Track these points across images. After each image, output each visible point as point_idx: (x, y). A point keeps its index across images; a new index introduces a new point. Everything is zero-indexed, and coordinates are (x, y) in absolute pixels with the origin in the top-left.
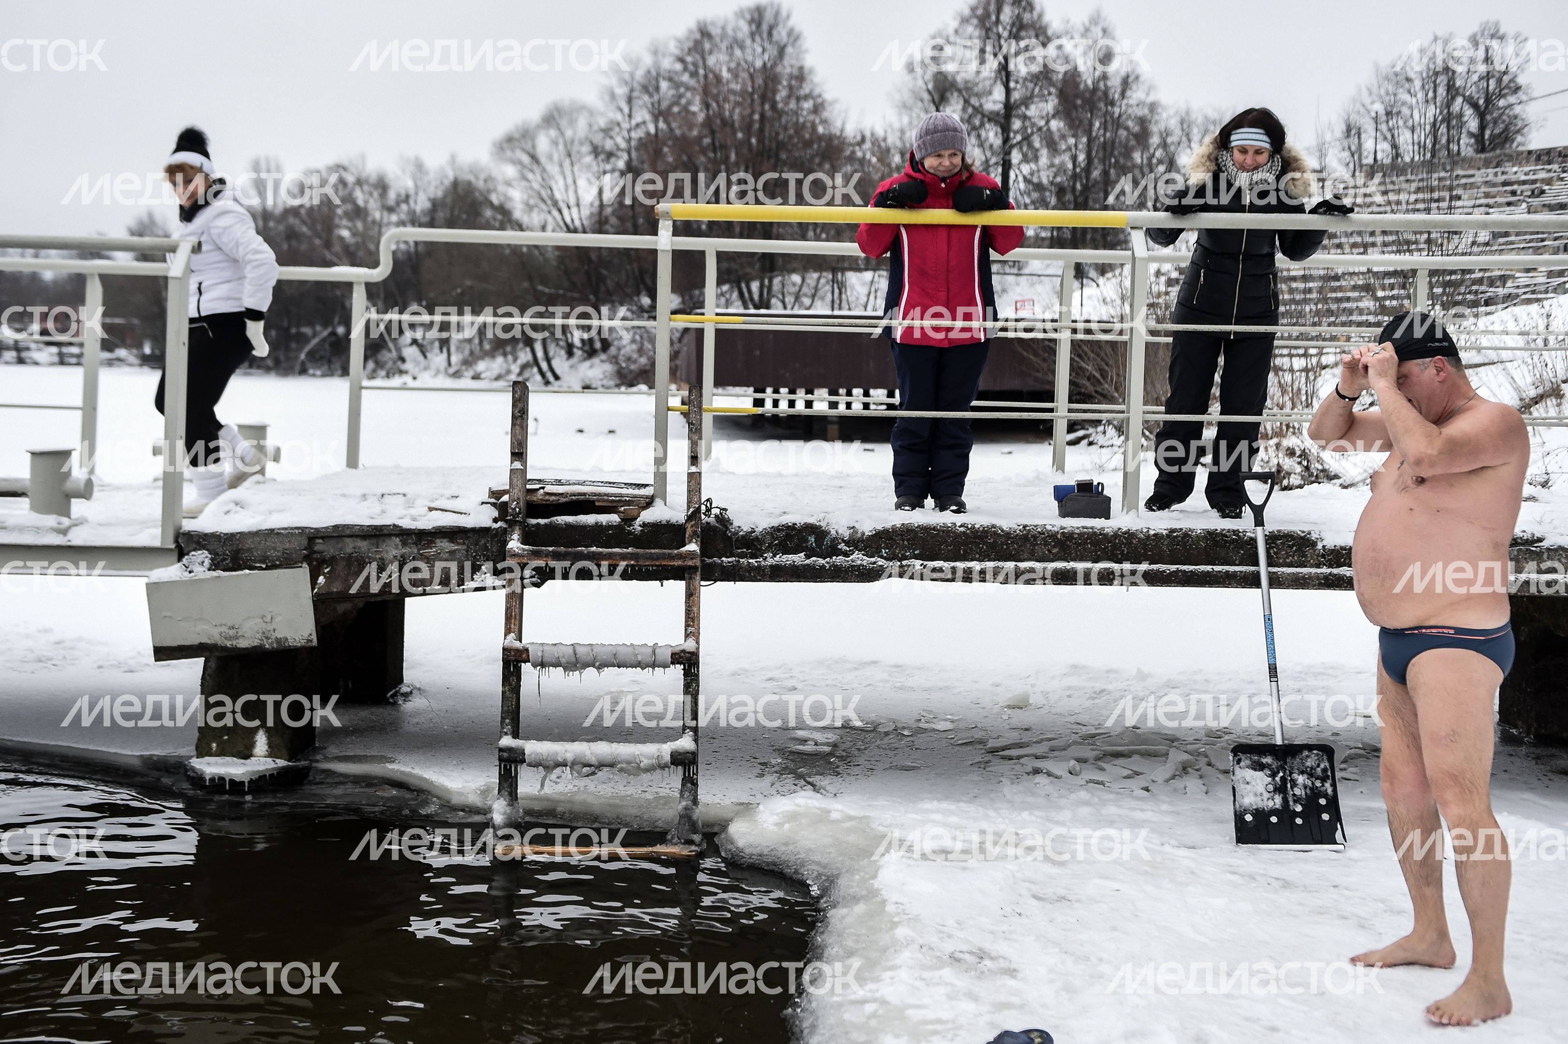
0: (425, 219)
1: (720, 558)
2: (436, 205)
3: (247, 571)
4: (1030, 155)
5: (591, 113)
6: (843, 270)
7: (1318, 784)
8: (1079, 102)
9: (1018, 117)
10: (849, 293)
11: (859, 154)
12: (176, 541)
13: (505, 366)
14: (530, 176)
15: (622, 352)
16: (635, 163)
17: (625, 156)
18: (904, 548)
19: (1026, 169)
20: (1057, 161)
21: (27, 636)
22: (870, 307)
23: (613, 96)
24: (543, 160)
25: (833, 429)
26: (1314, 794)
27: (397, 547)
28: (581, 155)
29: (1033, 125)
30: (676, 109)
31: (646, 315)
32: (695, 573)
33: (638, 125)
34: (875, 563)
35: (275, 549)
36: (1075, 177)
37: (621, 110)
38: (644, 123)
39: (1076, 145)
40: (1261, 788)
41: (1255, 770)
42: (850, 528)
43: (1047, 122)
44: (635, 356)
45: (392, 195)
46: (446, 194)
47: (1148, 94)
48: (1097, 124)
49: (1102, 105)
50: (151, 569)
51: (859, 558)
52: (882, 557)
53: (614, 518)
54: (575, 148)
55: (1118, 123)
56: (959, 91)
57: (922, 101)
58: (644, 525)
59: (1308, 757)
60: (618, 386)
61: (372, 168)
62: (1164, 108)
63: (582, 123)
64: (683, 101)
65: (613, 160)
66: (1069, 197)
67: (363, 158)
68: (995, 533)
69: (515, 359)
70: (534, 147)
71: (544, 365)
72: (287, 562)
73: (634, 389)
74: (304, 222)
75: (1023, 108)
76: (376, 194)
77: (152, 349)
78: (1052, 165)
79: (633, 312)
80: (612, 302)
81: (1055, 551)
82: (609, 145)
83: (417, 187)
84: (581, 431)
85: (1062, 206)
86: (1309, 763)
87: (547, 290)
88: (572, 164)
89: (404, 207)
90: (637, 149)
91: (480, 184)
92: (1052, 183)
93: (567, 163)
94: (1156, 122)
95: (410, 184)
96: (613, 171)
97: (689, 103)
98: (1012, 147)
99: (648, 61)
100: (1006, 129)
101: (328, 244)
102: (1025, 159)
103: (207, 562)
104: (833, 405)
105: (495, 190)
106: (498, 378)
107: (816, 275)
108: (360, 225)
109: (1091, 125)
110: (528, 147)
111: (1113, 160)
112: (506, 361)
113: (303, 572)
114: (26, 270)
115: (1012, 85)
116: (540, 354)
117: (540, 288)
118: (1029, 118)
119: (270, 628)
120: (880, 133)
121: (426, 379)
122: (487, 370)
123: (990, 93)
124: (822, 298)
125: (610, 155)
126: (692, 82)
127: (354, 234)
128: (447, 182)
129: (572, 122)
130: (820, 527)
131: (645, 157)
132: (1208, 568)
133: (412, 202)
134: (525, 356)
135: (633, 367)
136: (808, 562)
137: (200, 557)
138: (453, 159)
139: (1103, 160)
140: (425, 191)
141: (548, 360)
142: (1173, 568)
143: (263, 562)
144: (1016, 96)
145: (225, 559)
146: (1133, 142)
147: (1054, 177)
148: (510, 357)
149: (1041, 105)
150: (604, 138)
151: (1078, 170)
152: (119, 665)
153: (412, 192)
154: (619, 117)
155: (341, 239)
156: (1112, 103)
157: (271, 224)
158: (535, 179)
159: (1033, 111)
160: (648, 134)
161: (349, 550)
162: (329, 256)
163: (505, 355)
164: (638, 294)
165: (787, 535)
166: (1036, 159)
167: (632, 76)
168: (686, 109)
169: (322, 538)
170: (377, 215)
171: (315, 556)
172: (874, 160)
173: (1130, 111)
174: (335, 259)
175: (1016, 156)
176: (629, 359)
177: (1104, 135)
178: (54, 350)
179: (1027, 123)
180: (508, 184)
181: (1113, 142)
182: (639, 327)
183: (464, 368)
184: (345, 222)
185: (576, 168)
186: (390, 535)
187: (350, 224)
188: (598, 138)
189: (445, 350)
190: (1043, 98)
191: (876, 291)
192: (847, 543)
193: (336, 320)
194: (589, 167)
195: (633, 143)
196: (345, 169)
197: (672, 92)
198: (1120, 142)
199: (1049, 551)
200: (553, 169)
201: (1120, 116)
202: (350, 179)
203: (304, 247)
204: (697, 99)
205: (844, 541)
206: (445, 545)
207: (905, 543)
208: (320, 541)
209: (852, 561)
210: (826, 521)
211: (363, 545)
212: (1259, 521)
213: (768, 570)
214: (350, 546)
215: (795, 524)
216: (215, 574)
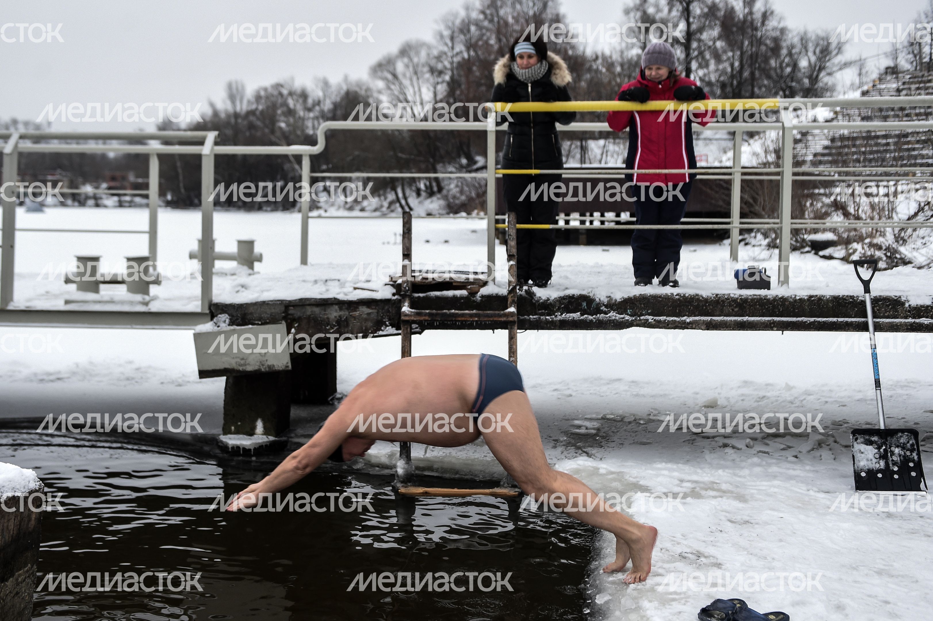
0: (330, 115)
1: (529, 316)
2: (336, 106)
3: (250, 326)
4: (703, 63)
5: (429, 47)
6: (586, 139)
7: (908, 453)
8: (735, 29)
9: (695, 40)
10: (590, 153)
11: (595, 67)
12: (210, 309)
13: (380, 203)
14: (393, 87)
15: (451, 193)
16: (456, 77)
17: (449, 73)
18: (642, 309)
19: (701, 73)
20: (721, 67)
21: (120, 365)
22: (603, 162)
23: (442, 36)
24: (400, 76)
25: (583, 238)
26: (906, 460)
27: (336, 311)
28: (423, 73)
29: (705, 45)
30: (480, 43)
31: (464, 170)
32: (514, 325)
33: (457, 54)
34: (623, 318)
35: (266, 313)
36: (732, 76)
37: (446, 44)
38: (461, 52)
39: (733, 56)
40: (871, 456)
41: (867, 445)
42: (607, 297)
43: (714, 43)
44: (458, 195)
45: (310, 101)
46: (342, 99)
47: (779, 22)
48: (746, 43)
49: (749, 31)
50: (196, 325)
51: (613, 315)
52: (628, 314)
53: (464, 292)
54: (420, 69)
55: (760, 42)
58: (482, 296)
59: (901, 437)
60: (448, 213)
61: (298, 84)
62: (790, 31)
63: (423, 53)
64: (485, 38)
65: (442, 75)
66: (728, 89)
67: (293, 79)
68: (698, 299)
69: (386, 199)
70: (395, 69)
71: (403, 202)
72: (273, 320)
73: (458, 215)
74: (258, 119)
75: (699, 35)
76: (301, 101)
78: (717, 70)
79: (456, 168)
80: (444, 163)
81: (736, 310)
82: (440, 66)
83: (325, 96)
84: (428, 241)
85: (724, 96)
86: (902, 441)
87: (404, 156)
88: (418, 79)
89: (317, 108)
90: (457, 68)
91: (363, 93)
92: (718, 81)
93: (415, 79)
94: (785, 40)
95: (320, 94)
96: (443, 82)
97: (489, 39)
98: (692, 59)
99: (462, 14)
100: (687, 47)
101: (273, 132)
102: (700, 66)
103: (228, 321)
104: (583, 222)
105: (372, 96)
106: (376, 210)
107: (569, 143)
108: (291, 120)
109: (742, 43)
110: (391, 69)
111: (757, 65)
112: (380, 199)
113: (282, 326)
114: (99, 152)
115: (691, 20)
116: (400, 195)
117: (400, 155)
118: (703, 41)
119: (265, 359)
120: (607, 53)
121: (333, 212)
122: (369, 205)
124: (574, 157)
125: (440, 73)
126: (490, 26)
127: (288, 125)
128: (343, 92)
129: (418, 53)
130: (589, 297)
131: (462, 73)
132: (835, 319)
133: (322, 105)
134: (391, 196)
135: (457, 202)
136: (582, 318)
137: (224, 317)
138: (346, 78)
139: (751, 66)
140: (330, 98)
141: (405, 198)
142: (812, 319)
143: (260, 320)
144: (694, 27)
145: (237, 319)
146: (769, 53)
147: (720, 77)
148: (382, 198)
149: (710, 32)
150: (437, 63)
151: (735, 72)
152: (172, 382)
153: (322, 99)
154: (445, 49)
155: (280, 128)
156: (756, 29)
157: (240, 121)
158: (395, 88)
159: (705, 36)
160: (463, 59)
161: (309, 313)
162: (273, 139)
163: (379, 196)
164: (459, 156)
165: (569, 301)
166: (707, 66)
167: (453, 23)
168: (486, 43)
169: (293, 306)
170: (301, 113)
171: (289, 317)
172: (604, 70)
173: (768, 34)
174: (277, 141)
175: (694, 65)
176: (454, 197)
177: (751, 49)
178: (116, 198)
179: (701, 44)
180: (380, 92)
181: (757, 54)
182: (460, 178)
183: (355, 204)
184: (282, 118)
185: (420, 81)
186: (332, 304)
187: (285, 119)
188: (433, 62)
190: (711, 28)
191: (607, 152)
192: (606, 306)
193: (279, 177)
194: (428, 80)
195: (455, 65)
196: (282, 86)
197: (478, 33)
198: (762, 54)
199: (733, 310)
200: (406, 82)
201: (761, 37)
202: (285, 92)
203: (259, 134)
204: (494, 37)
205: (604, 305)
206: (364, 310)
207: (642, 306)
208: (292, 308)
209: (610, 317)
210: (593, 293)
211: (317, 310)
212: (867, 290)
213: (558, 323)
214: (309, 311)
215: (574, 295)
216: (232, 328)
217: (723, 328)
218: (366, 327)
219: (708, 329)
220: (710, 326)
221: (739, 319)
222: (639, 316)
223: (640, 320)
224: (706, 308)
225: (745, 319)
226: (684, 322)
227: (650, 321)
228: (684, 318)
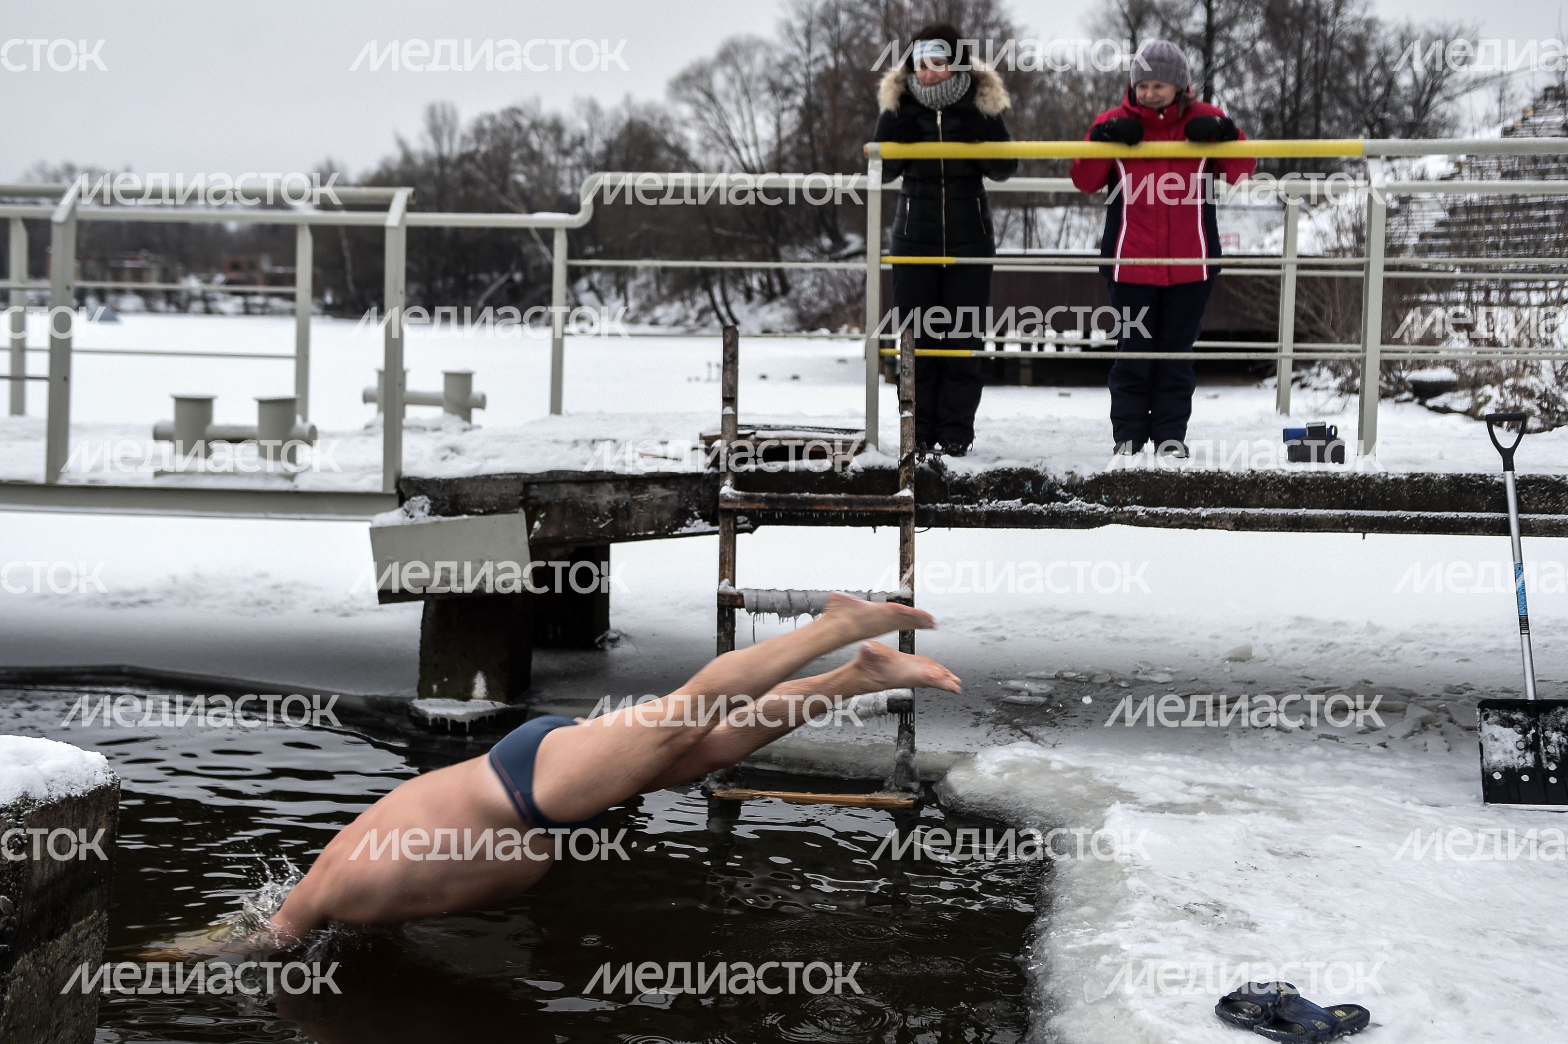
0: (600, 162)
1: (934, 504)
2: (611, 147)
3: (465, 517)
4: (1234, 79)
5: (769, 48)
6: (1034, 206)
8: (1288, 21)
9: (1221, 39)
10: (1039, 229)
11: (1049, 83)
12: (397, 486)
13: (683, 311)
14: (707, 115)
15: (803, 295)
16: (814, 99)
17: (803, 92)
18: (1125, 494)
19: (1229, 95)
20: (1264, 85)
21: (246, 580)
22: (1062, 244)
23: (790, 30)
24: (720, 98)
25: (1026, 373)
27: (610, 493)
28: (758, 92)
29: (1237, 47)
30: (856, 42)
31: (827, 257)
32: (910, 519)
33: (817, 60)
34: (1094, 509)
35: (492, 494)
36: (1283, 101)
37: (798, 44)
38: (823, 57)
39: (1285, 67)
40: (1511, 746)
41: (1505, 726)
42: (1068, 473)
43: (1253, 44)
44: (816, 299)
45: (567, 138)
46: (621, 135)
47: (1364, 10)
48: (1308, 44)
49: (1313, 24)
50: (374, 514)
51: (1077, 504)
52: (1102, 503)
54: (753, 84)
55: (1331, 43)
56: (1157, 14)
57: (1116, 25)
58: (858, 470)
59: (1562, 713)
60: (799, 330)
61: (547, 109)
62: (1382, 25)
63: (759, 59)
64: (864, 33)
65: (791, 96)
66: (1276, 123)
67: (538, 101)
68: (1222, 478)
69: (693, 304)
70: (710, 85)
71: (723, 310)
72: (504, 507)
74: (479, 168)
75: (1227, 30)
76: (551, 137)
77: (334, 298)
78: (1257, 90)
79: (812, 253)
80: (792, 244)
81: (1285, 497)
82: (787, 81)
83: (592, 130)
84: (764, 377)
85: (1269, 135)
86: (1564, 720)
87: (724, 233)
88: (750, 102)
89: (579, 150)
90: (816, 84)
91: (656, 125)
92: (1258, 109)
93: (744, 101)
94: (1374, 41)
95: (584, 126)
96: (792, 107)
97: (870, 35)
98: (1214, 72)
100: (1207, 53)
101: (504, 189)
102: (1229, 84)
103: (427, 508)
104: (1026, 346)
105: (671, 130)
106: (676, 323)
107: (1003, 212)
108: (535, 170)
109: (1301, 46)
110: (704, 85)
111: (1326, 83)
112: (684, 305)
113: (519, 518)
114: (212, 221)
116: (718, 298)
117: (718, 230)
118: (1234, 41)
122: (666, 315)
123: (1190, 14)
124: (1012, 237)
125: (788, 92)
126: (873, 13)
127: (530, 178)
128: (622, 123)
129: (749, 58)
130: (1037, 472)
131: (824, 93)
132: (1453, 515)
133: (587, 145)
134: (703, 301)
135: (814, 310)
136: (1024, 508)
137: (421, 502)
138: (628, 100)
139: (1315, 83)
140: (600, 133)
141: (727, 304)
142: (1414, 514)
143: (481, 507)
144: (1219, 16)
145: (444, 505)
146: (1347, 63)
147: (1262, 101)
148: (688, 303)
149: (1247, 25)
150: (782, 74)
151: (1287, 95)
152: (334, 610)
153: (587, 134)
154: (797, 51)
155: (517, 184)
156: (1325, 21)
157: (448, 170)
158: (711, 118)
159: (1237, 33)
160: (827, 68)
161: (563, 495)
162: (505, 201)
163: (683, 300)
164: (818, 234)
165: (1003, 480)
166: (1240, 83)
167: (810, 8)
168: (866, 41)
169: (538, 483)
170: (552, 159)
171: (531, 501)
172: (1065, 89)
173: (1345, 29)
174: (511, 205)
175: (1218, 82)
176: (809, 303)
177: (1316, 56)
178: (239, 300)
179: (1231, 46)
180: (685, 124)
181: (1325, 65)
182: (820, 270)
183: (641, 313)
184: (520, 167)
185: (754, 106)
186: (603, 481)
187: (525, 169)
188: (775, 74)
189: (622, 295)
190: (1249, 18)
191: (1068, 228)
192: (1066, 489)
193: (513, 266)
194: (766, 104)
195: (812, 79)
196: (519, 112)
197: (851, 25)
198: (1333, 64)
199: (1280, 497)
200: (730, 107)
201: (1333, 34)
202: (525, 122)
203: (480, 193)
204: (878, 31)
205: (1062, 486)
206: (657, 491)
207: (1127, 488)
208: (535, 487)
209: (1071, 507)
210: (1043, 466)
211: (577, 490)
212: (1509, 465)
213: (983, 516)
214: (564, 491)
215: (1011, 469)
216: (435, 519)
217: (1263, 527)
218: (659, 519)
219: (1237, 530)
220: (1241, 524)
221: (1291, 512)
222: (1121, 506)
223: (1123, 512)
224: (1235, 494)
225: (1301, 512)
226: (1197, 517)
227: (1139, 514)
228: (1197, 510)
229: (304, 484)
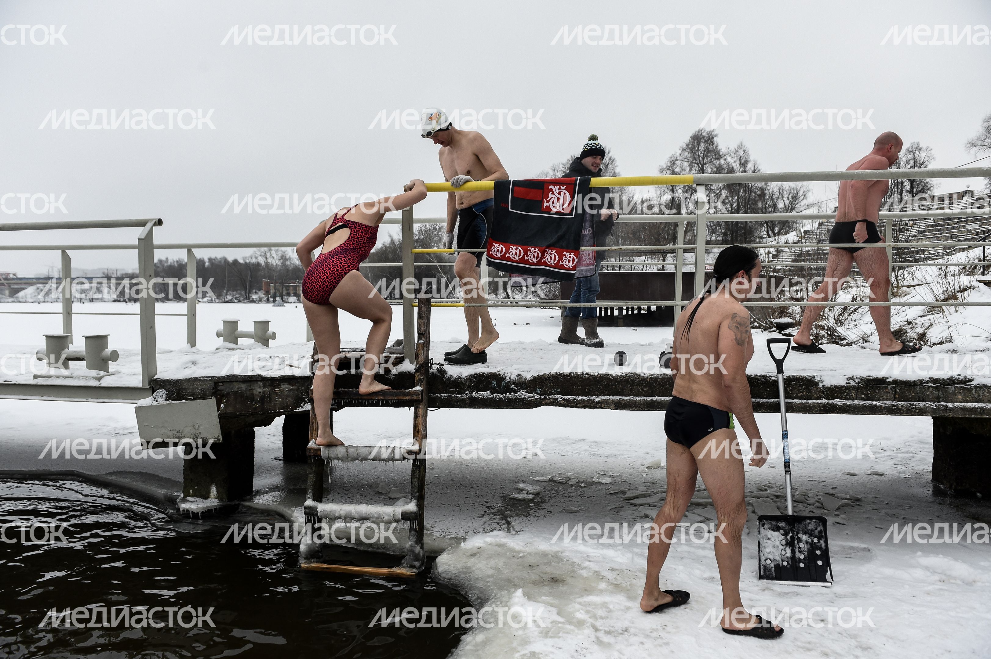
1: (440, 394)
3: (184, 401)
7: (816, 540)
12: (150, 384)
18: (550, 388)
26: (813, 547)
27: (260, 387)
32: (422, 403)
34: (532, 397)
35: (198, 388)
40: (777, 543)
41: (774, 531)
42: (518, 375)
50: (138, 400)
51: (523, 394)
52: (537, 393)
58: (396, 374)
59: (809, 523)
68: (608, 378)
72: (203, 396)
81: (645, 389)
86: (810, 527)
103: (165, 396)
113: (212, 402)
119: (198, 432)
130: (499, 375)
136: (492, 396)
143: (192, 396)
145: (174, 394)
161: (236, 389)
165: (479, 380)
169: (222, 382)
171: (219, 392)
186: (257, 381)
192: (516, 385)
199: (642, 390)
205: (514, 383)
206: (286, 386)
207: (552, 385)
208: (221, 384)
209: (519, 396)
210: (504, 371)
211: (243, 386)
212: (780, 370)
213: (468, 401)
214: (236, 386)
215: (484, 373)
216: (168, 402)
217: (632, 408)
218: (287, 403)
219: (617, 409)
220: (619, 406)
221: (649, 398)
222: (549, 395)
223: (549, 399)
224: (616, 387)
225: (655, 398)
226: (593, 401)
227: (559, 400)
228: (593, 397)
229: (107, 382)
